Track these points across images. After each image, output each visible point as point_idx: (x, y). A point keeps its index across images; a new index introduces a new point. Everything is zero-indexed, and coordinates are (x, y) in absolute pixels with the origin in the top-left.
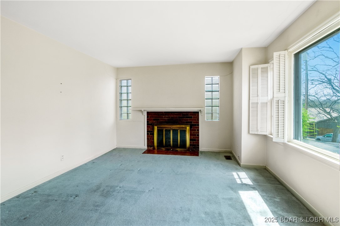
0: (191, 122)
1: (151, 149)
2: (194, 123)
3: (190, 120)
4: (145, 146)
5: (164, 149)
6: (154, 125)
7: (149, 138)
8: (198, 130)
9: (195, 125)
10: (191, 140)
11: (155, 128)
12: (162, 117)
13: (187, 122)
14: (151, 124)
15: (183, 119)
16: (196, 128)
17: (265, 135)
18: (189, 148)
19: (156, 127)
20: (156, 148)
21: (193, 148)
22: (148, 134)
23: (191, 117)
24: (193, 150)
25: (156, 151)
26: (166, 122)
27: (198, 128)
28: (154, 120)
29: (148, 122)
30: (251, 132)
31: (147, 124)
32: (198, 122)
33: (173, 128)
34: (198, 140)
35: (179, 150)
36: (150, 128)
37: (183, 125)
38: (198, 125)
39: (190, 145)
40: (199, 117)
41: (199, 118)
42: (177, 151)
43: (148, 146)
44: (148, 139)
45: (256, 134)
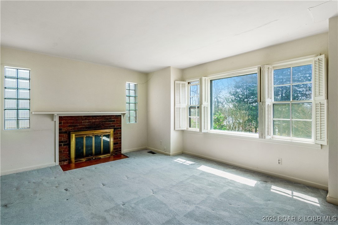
0: (114, 126)
1: (65, 164)
2: (117, 126)
3: (112, 124)
4: (55, 162)
5: (84, 160)
6: (71, 133)
7: (62, 150)
8: (121, 133)
9: (118, 128)
10: (114, 144)
11: (72, 136)
12: (81, 123)
13: (109, 127)
14: (66, 132)
15: (105, 124)
16: (119, 131)
17: (183, 130)
18: (112, 152)
19: (74, 135)
20: (73, 160)
21: (116, 151)
22: (60, 145)
23: (114, 121)
24: (116, 154)
25: (73, 165)
26: (87, 128)
27: (121, 131)
28: (69, 126)
29: (60, 129)
30: (176, 129)
31: (60, 133)
32: (121, 126)
33: (95, 134)
34: (121, 143)
35: (102, 157)
36: (63, 137)
37: (107, 129)
38: (121, 128)
39: (114, 149)
40: (121, 120)
41: (121, 122)
42: (100, 158)
43: (60, 161)
44: (60, 152)
45: (179, 129)
